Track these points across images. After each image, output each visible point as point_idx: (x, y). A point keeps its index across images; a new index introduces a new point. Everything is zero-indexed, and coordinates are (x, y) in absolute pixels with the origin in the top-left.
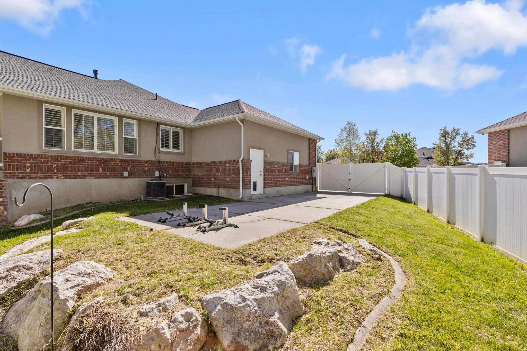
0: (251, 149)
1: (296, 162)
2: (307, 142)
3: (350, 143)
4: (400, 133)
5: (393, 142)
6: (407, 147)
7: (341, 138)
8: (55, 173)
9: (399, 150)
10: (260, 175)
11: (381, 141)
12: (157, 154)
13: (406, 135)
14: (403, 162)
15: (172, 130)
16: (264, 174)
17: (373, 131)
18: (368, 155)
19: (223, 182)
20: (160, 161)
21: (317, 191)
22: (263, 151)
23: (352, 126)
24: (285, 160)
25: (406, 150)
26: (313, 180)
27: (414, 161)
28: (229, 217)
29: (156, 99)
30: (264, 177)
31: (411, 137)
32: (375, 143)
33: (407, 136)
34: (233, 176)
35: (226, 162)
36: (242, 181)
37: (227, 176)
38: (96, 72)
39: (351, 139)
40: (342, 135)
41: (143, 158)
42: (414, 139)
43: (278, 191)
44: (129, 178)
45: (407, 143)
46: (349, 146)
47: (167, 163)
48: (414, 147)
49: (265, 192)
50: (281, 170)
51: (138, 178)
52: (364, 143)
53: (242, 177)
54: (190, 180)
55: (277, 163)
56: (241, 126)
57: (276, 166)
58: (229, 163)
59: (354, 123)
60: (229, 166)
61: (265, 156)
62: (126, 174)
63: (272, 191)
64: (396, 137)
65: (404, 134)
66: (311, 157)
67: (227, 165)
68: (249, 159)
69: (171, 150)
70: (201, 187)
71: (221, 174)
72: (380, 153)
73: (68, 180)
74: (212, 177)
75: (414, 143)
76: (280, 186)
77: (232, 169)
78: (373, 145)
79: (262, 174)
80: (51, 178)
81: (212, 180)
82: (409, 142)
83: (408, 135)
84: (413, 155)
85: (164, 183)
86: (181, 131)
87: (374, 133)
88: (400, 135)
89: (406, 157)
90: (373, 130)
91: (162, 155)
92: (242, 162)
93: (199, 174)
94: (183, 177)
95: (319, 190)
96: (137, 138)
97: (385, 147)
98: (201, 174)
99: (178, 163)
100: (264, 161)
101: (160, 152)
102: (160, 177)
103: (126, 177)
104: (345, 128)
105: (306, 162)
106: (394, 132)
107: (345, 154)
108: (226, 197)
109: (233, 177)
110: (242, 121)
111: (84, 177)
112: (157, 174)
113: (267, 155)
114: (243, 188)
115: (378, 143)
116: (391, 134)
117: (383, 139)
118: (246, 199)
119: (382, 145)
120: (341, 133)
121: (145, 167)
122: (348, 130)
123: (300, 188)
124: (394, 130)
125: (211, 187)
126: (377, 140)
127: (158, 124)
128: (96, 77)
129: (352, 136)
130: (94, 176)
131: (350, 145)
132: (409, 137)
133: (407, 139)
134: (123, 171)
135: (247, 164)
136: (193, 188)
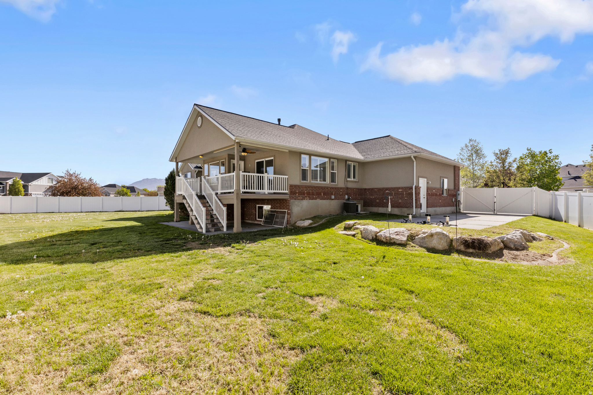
0: (420, 178)
1: (446, 187)
2: (453, 170)
3: (473, 163)
4: (537, 150)
5: (528, 161)
6: (547, 166)
7: (462, 157)
8: (306, 196)
9: (537, 171)
10: (424, 198)
11: (514, 161)
12: (346, 183)
13: (545, 152)
14: (541, 183)
15: (352, 164)
16: (427, 197)
17: (504, 150)
18: (498, 177)
19: (396, 203)
20: (347, 188)
21: (461, 212)
22: (426, 179)
23: (476, 144)
24: (438, 186)
25: (546, 170)
26: (457, 203)
27: (556, 182)
28: (450, 221)
29: (328, 140)
30: (427, 200)
31: (552, 154)
32: (507, 163)
33: (547, 154)
34: (406, 198)
35: (399, 188)
36: (415, 202)
37: (400, 198)
38: (279, 120)
39: (474, 158)
40: (463, 154)
41: (339, 186)
42: (557, 157)
43: (435, 211)
44: (336, 200)
45: (546, 161)
46: (472, 167)
47: (351, 189)
48: (556, 166)
49: (428, 211)
50: (437, 194)
51: (338, 200)
52: (493, 164)
53: (415, 200)
54: (362, 201)
55: (435, 189)
56: (413, 162)
57: (434, 191)
58: (401, 189)
59: (477, 141)
60: (401, 191)
61: (428, 183)
62: (333, 197)
63: (431, 210)
64: (533, 156)
65: (543, 151)
66: (456, 183)
67: (400, 190)
68: (418, 186)
69: (352, 179)
70: (372, 207)
71: (393, 197)
72: (511, 174)
73: (310, 200)
74: (384, 200)
75: (557, 161)
76: (436, 207)
77: (405, 193)
78: (503, 165)
79: (426, 197)
80: (305, 199)
81: (384, 202)
82: (549, 160)
83: (548, 152)
84: (555, 176)
85: (355, 203)
86: (357, 165)
87: (506, 153)
88: (538, 153)
89: (547, 178)
90: (504, 148)
91: (348, 183)
92: (415, 189)
93: (371, 197)
94: (358, 199)
95: (462, 212)
96: (336, 172)
97: (518, 168)
98: (373, 197)
99: (356, 189)
100: (427, 187)
101: (347, 181)
102: (348, 199)
103: (333, 199)
104: (466, 146)
105: (452, 187)
106: (530, 150)
107: (467, 175)
108: (399, 214)
109: (406, 200)
110: (415, 157)
111: (316, 199)
112: (346, 197)
113: (429, 182)
114: (415, 208)
115: (510, 163)
116: (526, 152)
117: (516, 159)
118: (418, 216)
119: (515, 166)
120: (461, 152)
121: (341, 192)
122: (470, 148)
123: (449, 209)
124: (529, 148)
125: (384, 207)
126: (509, 160)
127: (346, 161)
128: (279, 124)
129: (474, 155)
130: (320, 198)
131: (473, 165)
132: (549, 155)
133: (547, 157)
134: (331, 195)
135: (418, 188)
136: (364, 208)
